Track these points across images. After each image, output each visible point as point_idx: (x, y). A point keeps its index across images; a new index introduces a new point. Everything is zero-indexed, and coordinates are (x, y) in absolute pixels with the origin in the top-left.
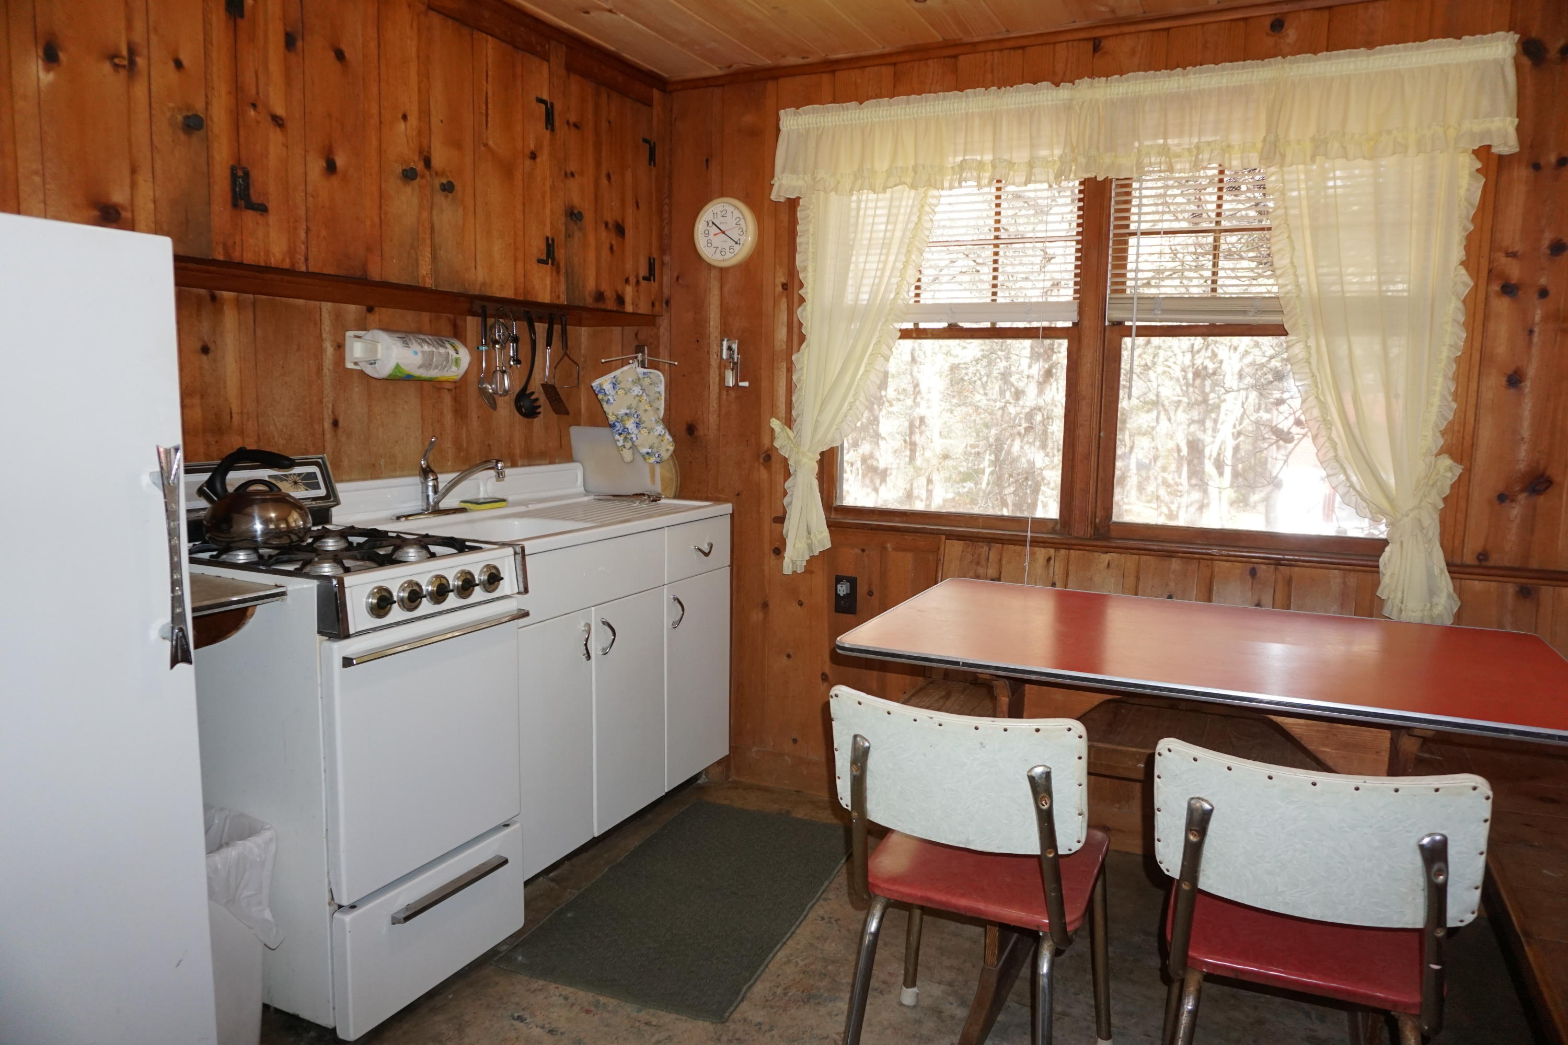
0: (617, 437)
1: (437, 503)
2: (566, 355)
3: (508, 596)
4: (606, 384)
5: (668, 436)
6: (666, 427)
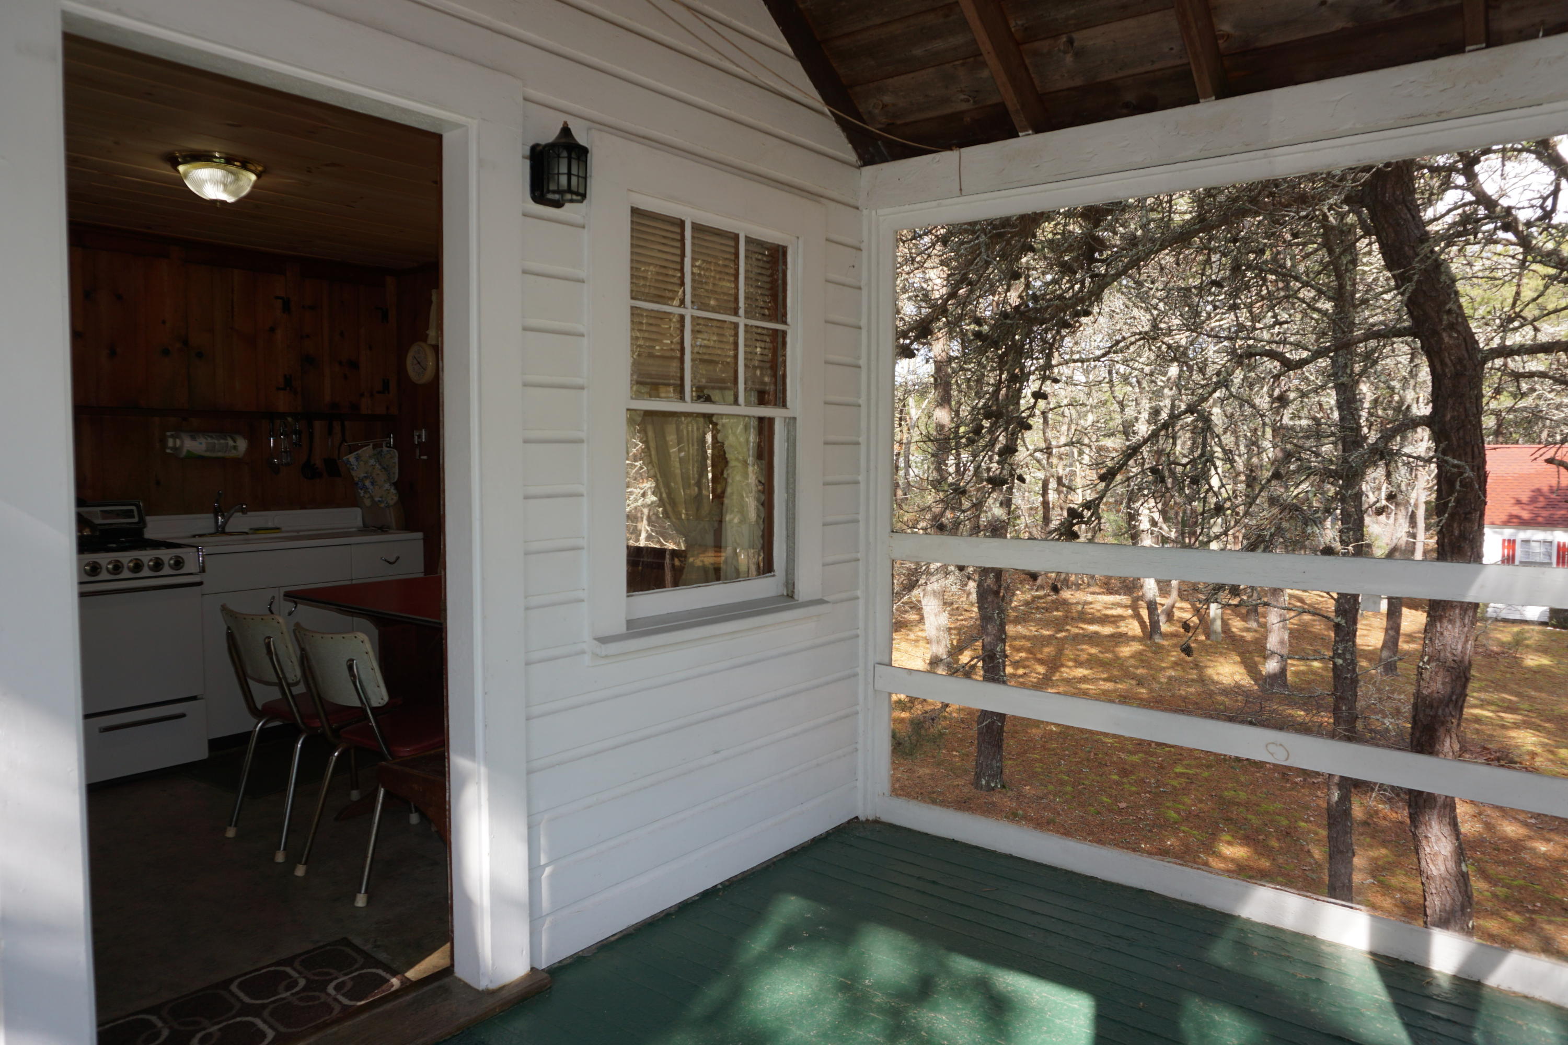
0: (360, 491)
1: (223, 527)
2: (344, 440)
3: (191, 574)
4: (352, 458)
5: (393, 491)
6: (395, 485)
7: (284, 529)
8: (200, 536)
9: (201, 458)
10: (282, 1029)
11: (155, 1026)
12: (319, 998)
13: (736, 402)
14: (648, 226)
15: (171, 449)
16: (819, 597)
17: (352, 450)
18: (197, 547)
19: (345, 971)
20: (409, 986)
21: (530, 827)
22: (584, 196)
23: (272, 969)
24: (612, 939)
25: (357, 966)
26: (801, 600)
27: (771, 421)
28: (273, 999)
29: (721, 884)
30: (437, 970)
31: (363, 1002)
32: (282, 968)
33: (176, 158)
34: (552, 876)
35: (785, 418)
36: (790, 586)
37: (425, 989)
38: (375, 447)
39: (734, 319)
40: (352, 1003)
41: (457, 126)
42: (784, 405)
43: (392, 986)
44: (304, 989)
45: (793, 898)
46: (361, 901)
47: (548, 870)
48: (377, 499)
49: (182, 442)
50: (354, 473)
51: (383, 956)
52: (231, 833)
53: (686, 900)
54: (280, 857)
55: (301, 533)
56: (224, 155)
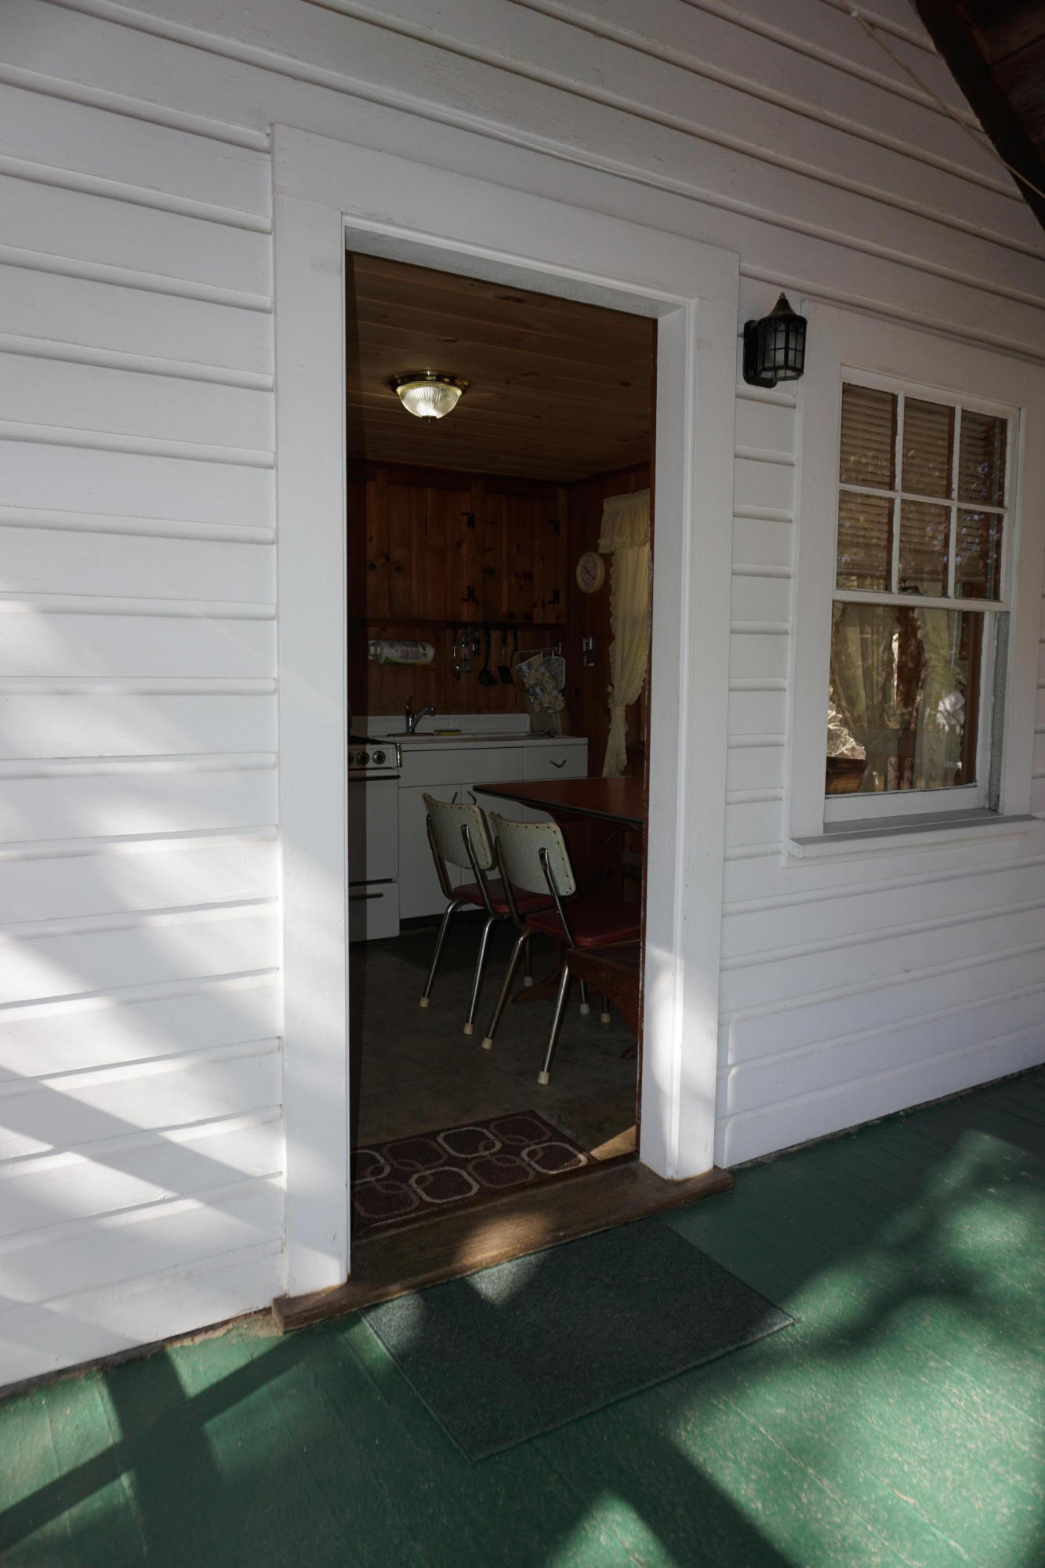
0: (530, 697)
1: (413, 728)
2: (516, 649)
3: (390, 768)
4: (524, 666)
5: (561, 697)
6: (562, 691)
7: (463, 732)
8: (395, 735)
9: (397, 664)
10: (485, 1183)
11: (379, 1162)
12: (515, 1162)
13: (944, 594)
14: (858, 405)
15: (372, 656)
16: (1026, 812)
17: (523, 658)
18: (396, 744)
19: (536, 1141)
20: (595, 1165)
21: (720, 1025)
22: (799, 371)
23: (472, 1128)
24: (791, 1150)
25: (545, 1138)
26: (1006, 814)
27: (978, 616)
28: (474, 1155)
29: (904, 1110)
30: (619, 1154)
31: (554, 1172)
32: (480, 1129)
33: (396, 380)
34: (737, 1077)
35: (996, 613)
36: (994, 799)
37: (613, 1169)
38: (544, 656)
39: (946, 502)
40: (545, 1171)
41: (676, 306)
42: (996, 597)
43: (580, 1161)
44: (500, 1151)
45: (986, 1137)
46: (543, 1078)
47: (734, 1071)
48: (546, 705)
49: (382, 649)
50: (525, 680)
51: (568, 1132)
52: (424, 1003)
53: (866, 1123)
54: (468, 1030)
55: (478, 736)
56: (435, 373)
